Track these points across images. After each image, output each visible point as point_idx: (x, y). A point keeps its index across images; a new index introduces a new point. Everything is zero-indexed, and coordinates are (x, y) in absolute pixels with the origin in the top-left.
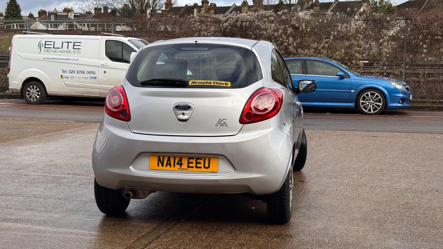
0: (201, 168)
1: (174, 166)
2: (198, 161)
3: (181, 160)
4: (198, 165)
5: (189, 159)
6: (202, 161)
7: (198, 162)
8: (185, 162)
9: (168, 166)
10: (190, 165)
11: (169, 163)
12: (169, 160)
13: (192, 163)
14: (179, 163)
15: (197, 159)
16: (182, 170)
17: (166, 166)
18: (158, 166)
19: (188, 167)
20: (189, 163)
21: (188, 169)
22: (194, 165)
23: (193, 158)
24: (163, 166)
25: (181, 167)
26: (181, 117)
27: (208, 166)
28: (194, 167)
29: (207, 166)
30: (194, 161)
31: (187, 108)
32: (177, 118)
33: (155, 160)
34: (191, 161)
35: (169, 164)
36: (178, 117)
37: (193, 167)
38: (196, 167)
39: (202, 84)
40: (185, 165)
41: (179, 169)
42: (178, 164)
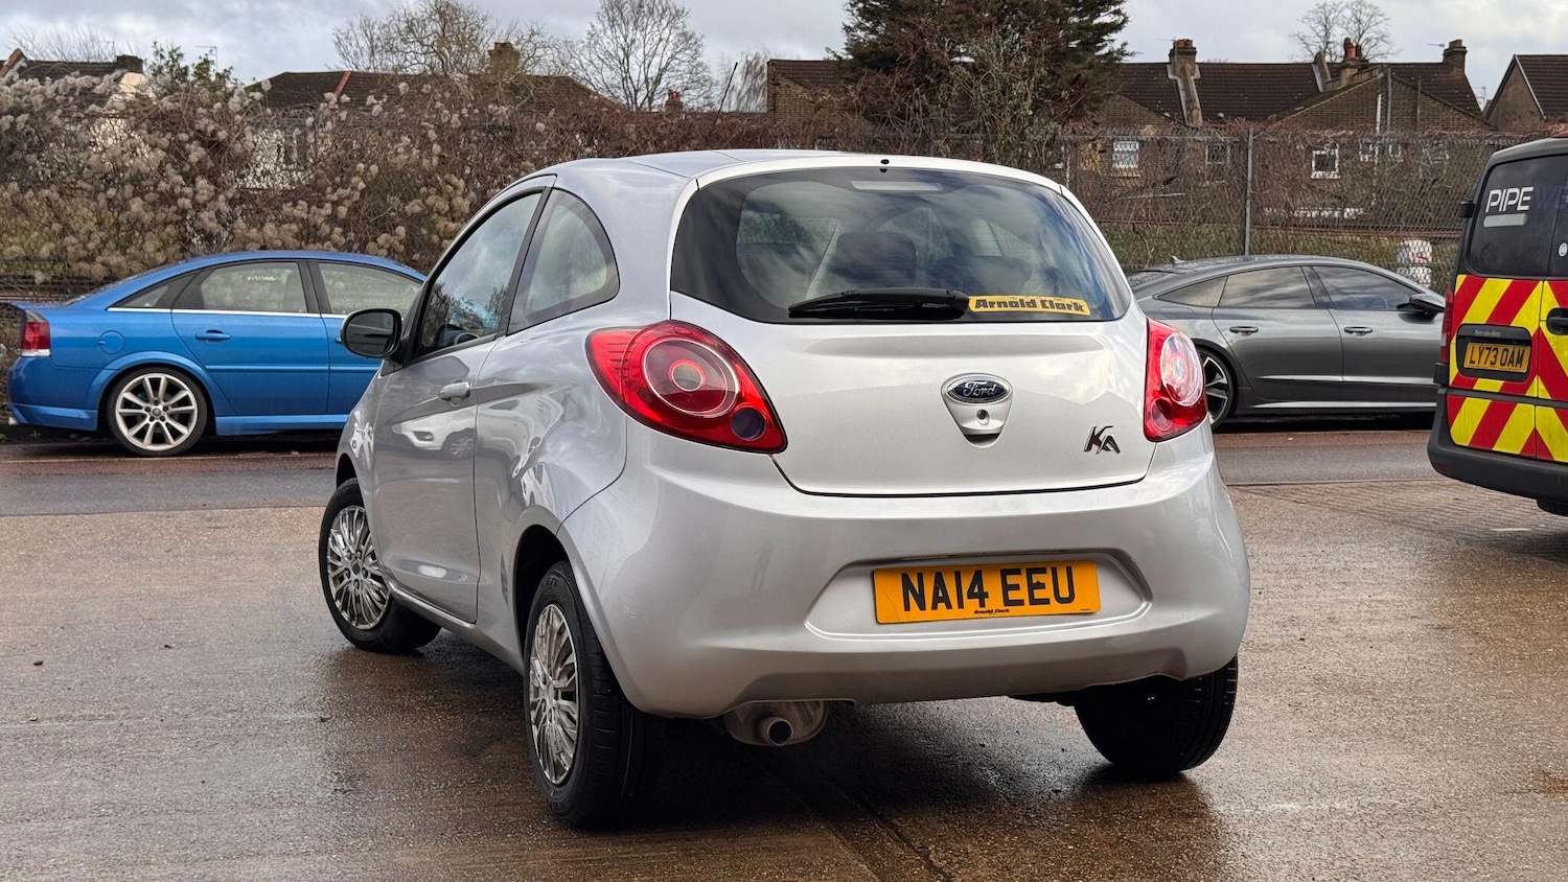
0: (1046, 601)
1: (961, 605)
2: (1036, 578)
3: (978, 579)
4: (1038, 594)
5: (1004, 573)
6: (1046, 579)
7: (1034, 581)
8: (993, 585)
9: (942, 606)
10: (1013, 595)
11: (941, 595)
12: (940, 583)
13: (1016, 587)
14: (976, 590)
15: (1030, 572)
16: (987, 615)
17: (934, 607)
18: (907, 608)
19: (1008, 602)
20: (1006, 588)
21: (1008, 611)
22: (1023, 594)
23: (1017, 572)
24: (922, 607)
25: (982, 604)
26: (976, 425)
27: (1068, 596)
28: (1027, 601)
29: (1064, 593)
30: (1021, 580)
31: (995, 393)
32: (962, 429)
33: (892, 589)
34: (1011, 580)
35: (941, 598)
36: (966, 425)
37: (1020, 603)
38: (1034, 602)
39: (1009, 309)
40: (995, 600)
41: (976, 612)
42: (971, 595)
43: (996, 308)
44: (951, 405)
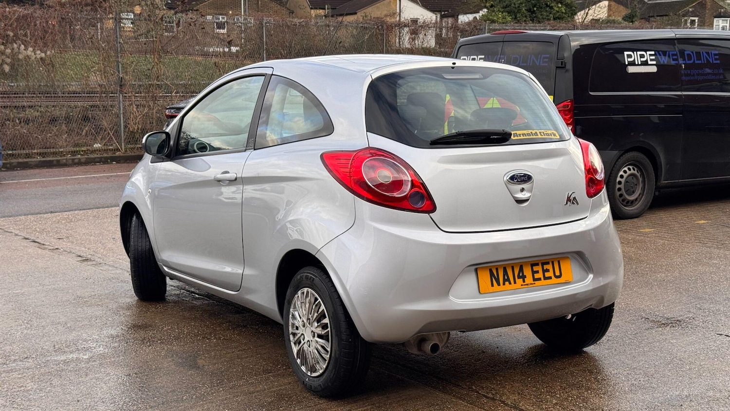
0: (550, 278)
1: (515, 283)
2: (545, 267)
3: (521, 270)
4: (547, 275)
5: (533, 265)
6: (549, 267)
7: (545, 269)
8: (527, 272)
9: (507, 283)
10: (536, 276)
11: (506, 278)
12: (505, 273)
13: (537, 272)
14: (521, 275)
15: (543, 264)
16: (526, 286)
17: (504, 284)
18: (492, 285)
19: (535, 280)
20: (534, 272)
21: (535, 283)
22: (539, 275)
23: (537, 264)
24: (499, 284)
25: (524, 281)
26: (521, 196)
27: (559, 274)
28: (542, 279)
29: (558, 274)
30: (538, 268)
31: (526, 178)
32: (514, 197)
33: (485, 276)
34: (535, 268)
35: (506, 280)
36: (516, 196)
37: (539, 279)
38: (545, 278)
39: (527, 137)
40: (529, 279)
41: (522, 285)
42: (519, 277)
43: (522, 137)
44: (509, 186)
